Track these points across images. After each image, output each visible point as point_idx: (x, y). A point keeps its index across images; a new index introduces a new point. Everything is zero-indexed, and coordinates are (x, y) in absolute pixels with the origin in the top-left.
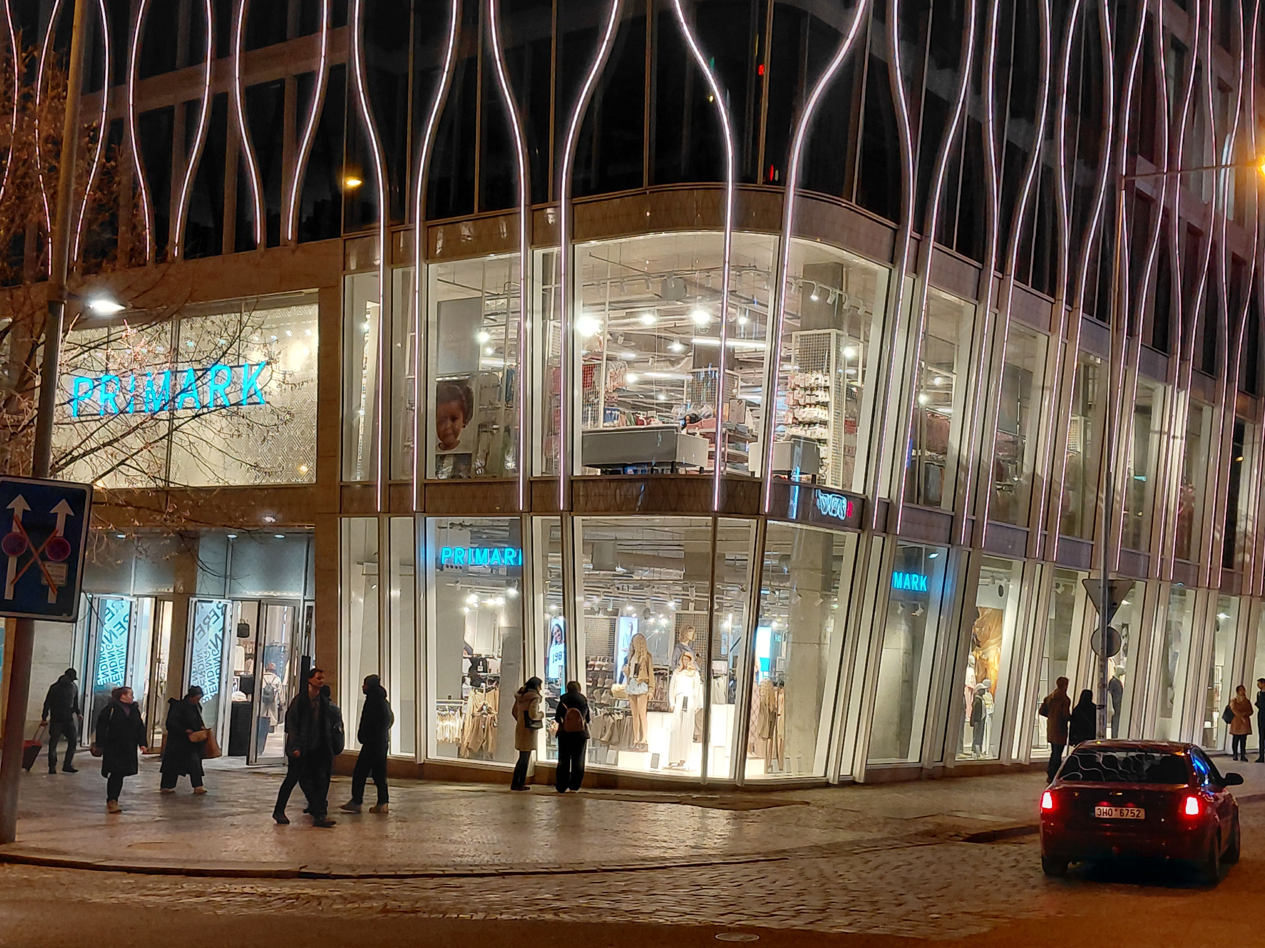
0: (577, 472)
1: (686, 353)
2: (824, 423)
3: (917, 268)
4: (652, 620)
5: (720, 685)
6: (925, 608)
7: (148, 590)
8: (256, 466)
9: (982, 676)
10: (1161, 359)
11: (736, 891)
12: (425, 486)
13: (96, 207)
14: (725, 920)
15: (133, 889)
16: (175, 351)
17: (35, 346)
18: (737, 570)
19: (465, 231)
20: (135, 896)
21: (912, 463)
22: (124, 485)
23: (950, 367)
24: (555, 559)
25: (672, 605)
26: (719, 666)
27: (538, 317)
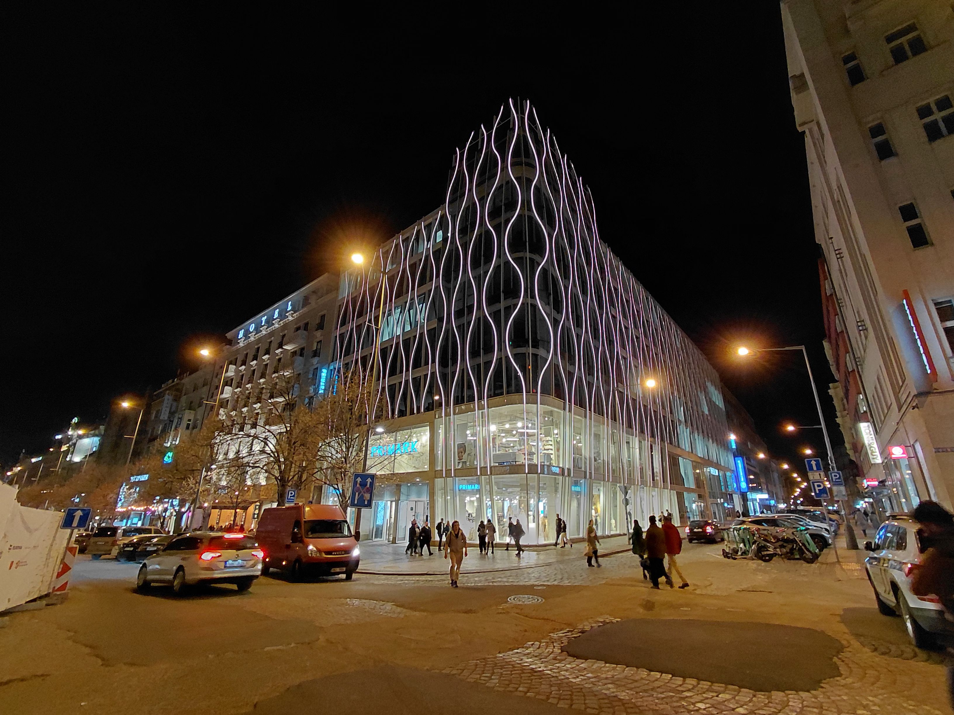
0: (492, 465)
1: (516, 433)
2: (552, 449)
3: (570, 411)
4: (513, 502)
5: (531, 518)
6: (581, 495)
7: (389, 499)
8: (415, 467)
9: (596, 512)
10: (630, 430)
11: (539, 575)
12: (455, 470)
13: (378, 407)
14: (536, 583)
15: (385, 580)
16: (396, 440)
17: (364, 440)
18: (533, 488)
19: (463, 407)
20: (386, 582)
21: (574, 458)
22: (383, 473)
23: (580, 434)
24: (488, 487)
25: (517, 497)
26: (530, 513)
27: (481, 427)
